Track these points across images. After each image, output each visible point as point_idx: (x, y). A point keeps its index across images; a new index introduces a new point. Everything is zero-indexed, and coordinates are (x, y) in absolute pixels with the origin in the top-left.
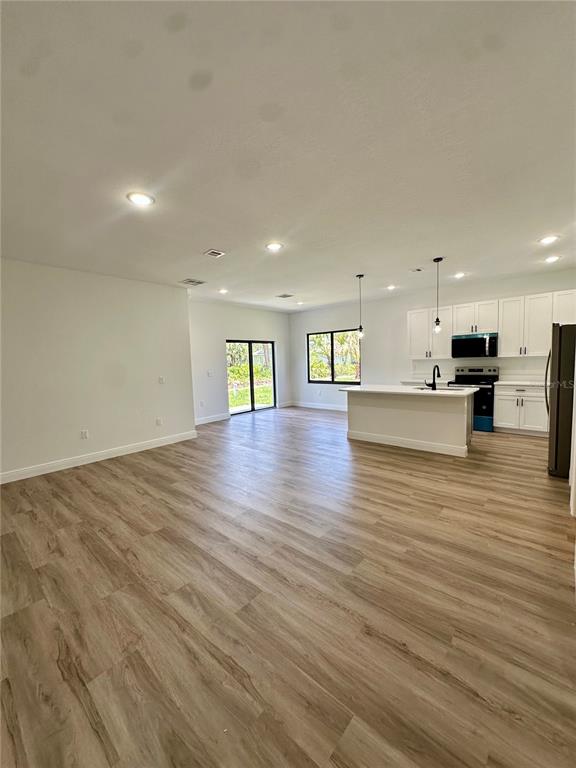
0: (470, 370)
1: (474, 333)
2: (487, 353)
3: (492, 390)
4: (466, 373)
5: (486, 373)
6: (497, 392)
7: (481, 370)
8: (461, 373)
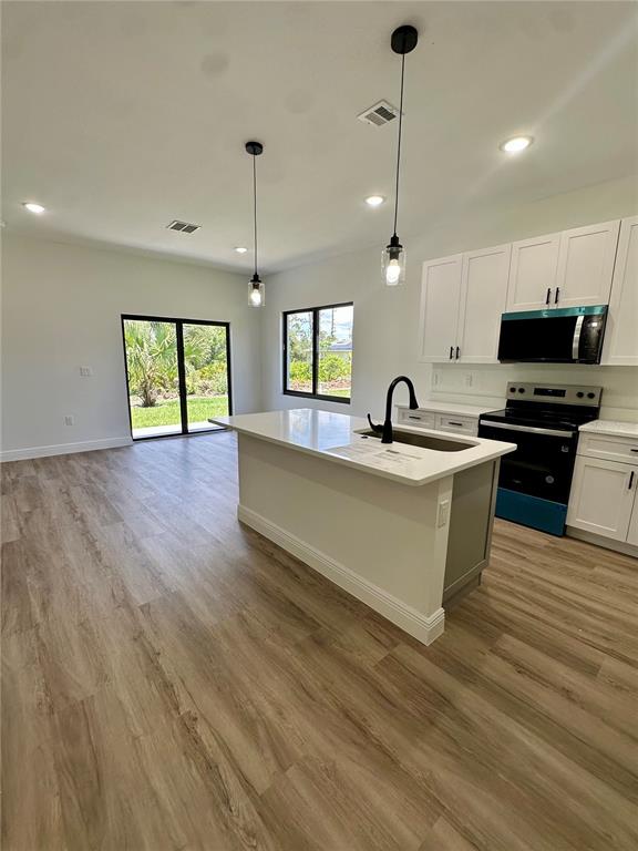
0: (539, 392)
1: (553, 306)
2: (575, 356)
3: (573, 443)
4: (529, 396)
5: (570, 400)
6: (583, 448)
7: (561, 393)
8: (517, 396)
